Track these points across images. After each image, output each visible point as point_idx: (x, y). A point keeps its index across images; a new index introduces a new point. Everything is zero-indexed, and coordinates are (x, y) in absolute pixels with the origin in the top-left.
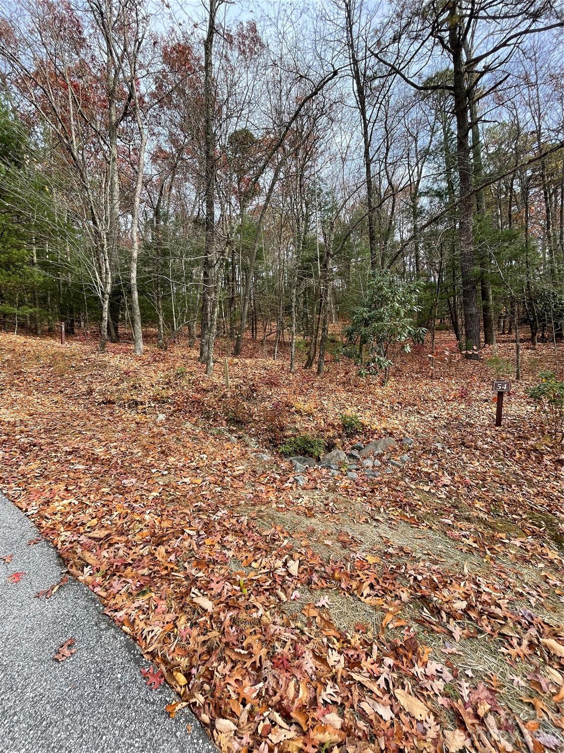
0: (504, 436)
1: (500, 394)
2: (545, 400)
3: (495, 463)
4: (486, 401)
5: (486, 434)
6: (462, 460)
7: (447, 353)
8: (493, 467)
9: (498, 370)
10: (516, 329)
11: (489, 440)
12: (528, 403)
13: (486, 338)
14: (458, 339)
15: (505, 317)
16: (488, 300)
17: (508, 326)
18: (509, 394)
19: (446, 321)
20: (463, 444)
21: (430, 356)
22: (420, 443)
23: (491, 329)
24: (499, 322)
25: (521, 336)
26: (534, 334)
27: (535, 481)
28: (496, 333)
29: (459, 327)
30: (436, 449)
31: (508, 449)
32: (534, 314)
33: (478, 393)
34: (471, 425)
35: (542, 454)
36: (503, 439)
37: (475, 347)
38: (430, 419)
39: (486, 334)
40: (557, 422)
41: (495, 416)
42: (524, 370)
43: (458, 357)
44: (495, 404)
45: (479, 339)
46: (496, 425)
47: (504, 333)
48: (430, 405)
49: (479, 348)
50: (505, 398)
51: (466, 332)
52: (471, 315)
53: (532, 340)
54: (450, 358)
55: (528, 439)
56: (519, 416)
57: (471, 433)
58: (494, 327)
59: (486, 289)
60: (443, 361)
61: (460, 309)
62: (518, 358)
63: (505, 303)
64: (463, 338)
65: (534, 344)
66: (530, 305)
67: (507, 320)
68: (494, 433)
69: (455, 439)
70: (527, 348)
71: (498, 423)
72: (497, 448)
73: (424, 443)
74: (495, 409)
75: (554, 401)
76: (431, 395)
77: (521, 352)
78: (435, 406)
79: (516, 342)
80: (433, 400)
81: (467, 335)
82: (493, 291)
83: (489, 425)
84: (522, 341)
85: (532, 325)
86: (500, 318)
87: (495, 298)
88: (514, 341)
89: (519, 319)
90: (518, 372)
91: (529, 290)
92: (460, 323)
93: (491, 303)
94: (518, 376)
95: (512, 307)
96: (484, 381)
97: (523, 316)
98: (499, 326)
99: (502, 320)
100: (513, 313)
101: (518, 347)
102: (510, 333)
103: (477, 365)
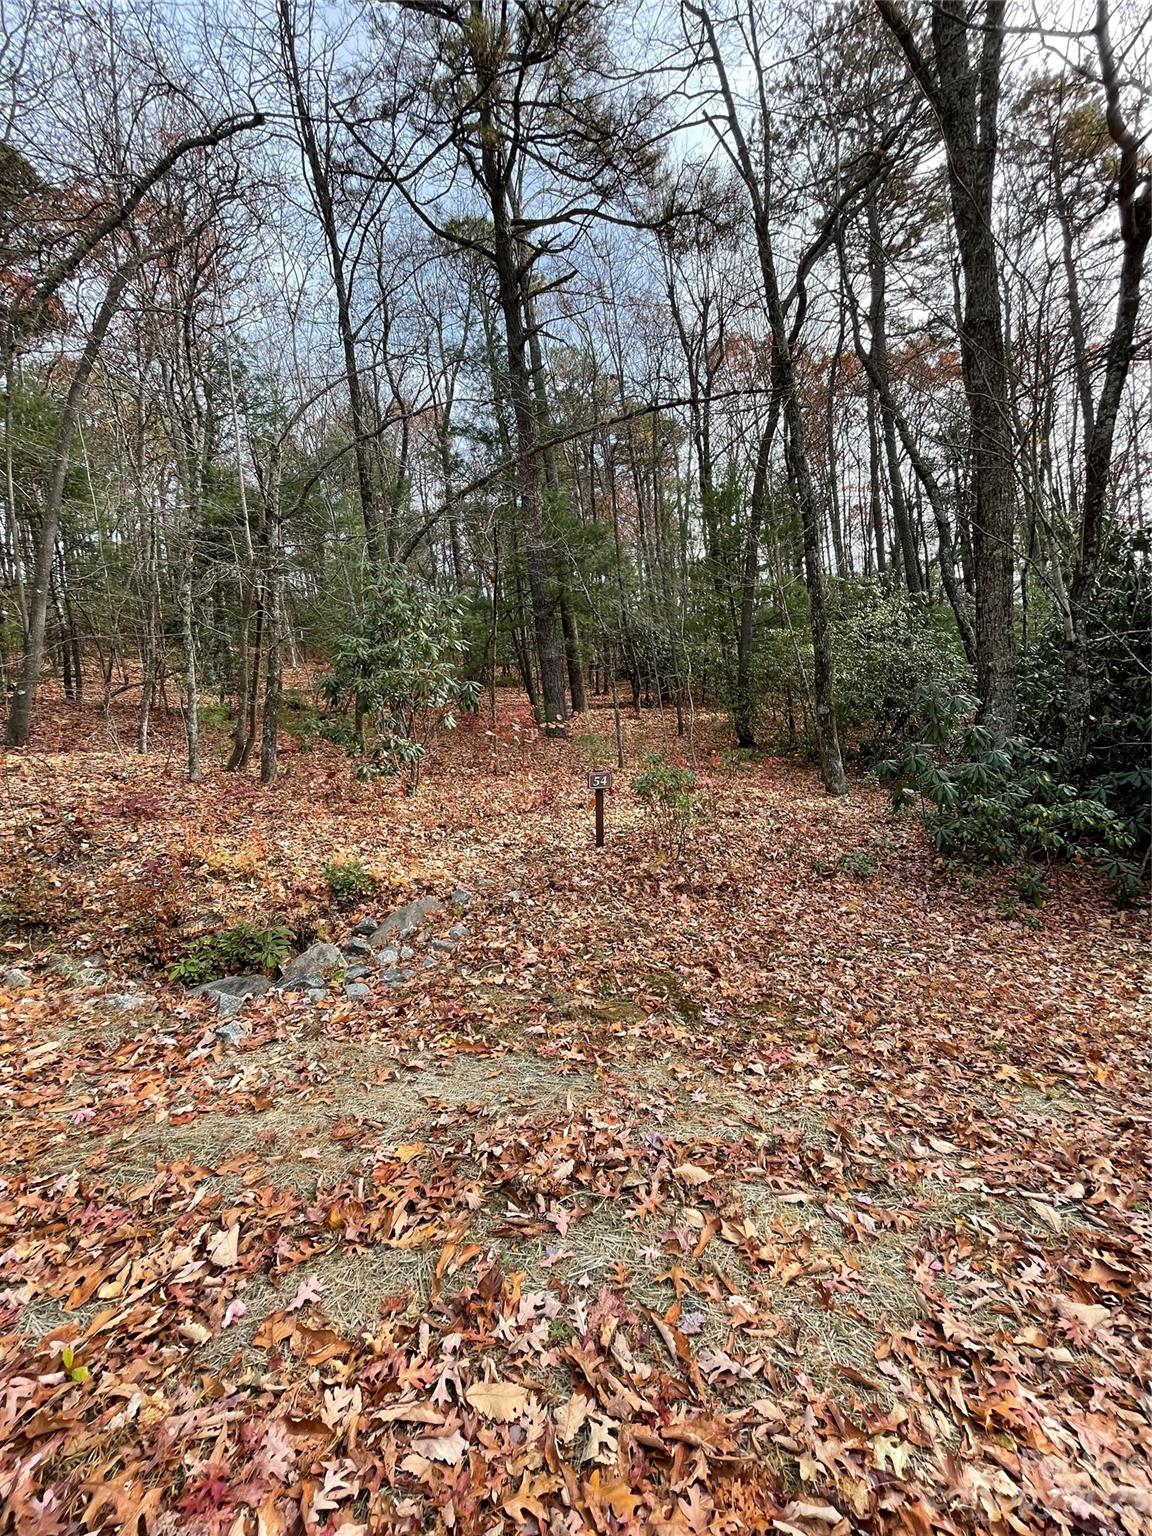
0: (609, 860)
1: (599, 793)
2: (656, 797)
3: (599, 908)
4: (581, 806)
5: (584, 862)
6: (553, 913)
7: (517, 728)
8: (598, 916)
9: (594, 753)
10: (613, 688)
11: (589, 871)
12: (636, 803)
13: (574, 700)
14: (533, 702)
15: (598, 667)
16: (572, 637)
17: (602, 683)
18: (611, 792)
19: (513, 670)
20: (552, 885)
21: (489, 733)
22: (483, 897)
23: (580, 685)
24: (590, 676)
25: (621, 697)
26: (636, 696)
27: (652, 924)
28: (587, 692)
29: (534, 682)
30: (511, 904)
31: (616, 881)
32: (633, 663)
33: (568, 794)
34: (562, 851)
35: (657, 881)
36: (608, 867)
37: (559, 717)
38: (497, 850)
39: (573, 694)
40: (671, 829)
41: (595, 831)
42: (628, 752)
43: (535, 734)
44: (593, 812)
45: (564, 703)
46: (598, 845)
47: (598, 693)
48: (496, 823)
49: (565, 718)
50: (606, 800)
51: (544, 689)
52: (550, 661)
53: (633, 704)
54: (523, 735)
55: (639, 860)
56: (626, 826)
57: (563, 865)
58: (585, 682)
59: (569, 618)
60: (512, 742)
61: (533, 651)
62: (618, 732)
63: (596, 644)
64: (541, 701)
65: (637, 711)
66: (628, 648)
67: (601, 671)
68: (595, 859)
69: (539, 879)
70: (630, 717)
71: (600, 843)
72: (601, 883)
73: (490, 895)
74: (593, 819)
75: (666, 797)
76: (496, 805)
77: (621, 723)
78: (504, 823)
79: (614, 707)
80: (500, 814)
81: (545, 694)
82: (579, 623)
83: (588, 847)
84: (622, 706)
85: (632, 678)
86: (591, 667)
87: (582, 635)
88: (612, 706)
89: (616, 671)
90: (620, 755)
91: (625, 624)
92: (533, 674)
93: (578, 642)
94: (620, 761)
95: (606, 650)
96: (575, 773)
97: (621, 666)
98: (591, 681)
99: (594, 671)
100: (607, 661)
101: (617, 715)
102: (606, 692)
103: (563, 747)
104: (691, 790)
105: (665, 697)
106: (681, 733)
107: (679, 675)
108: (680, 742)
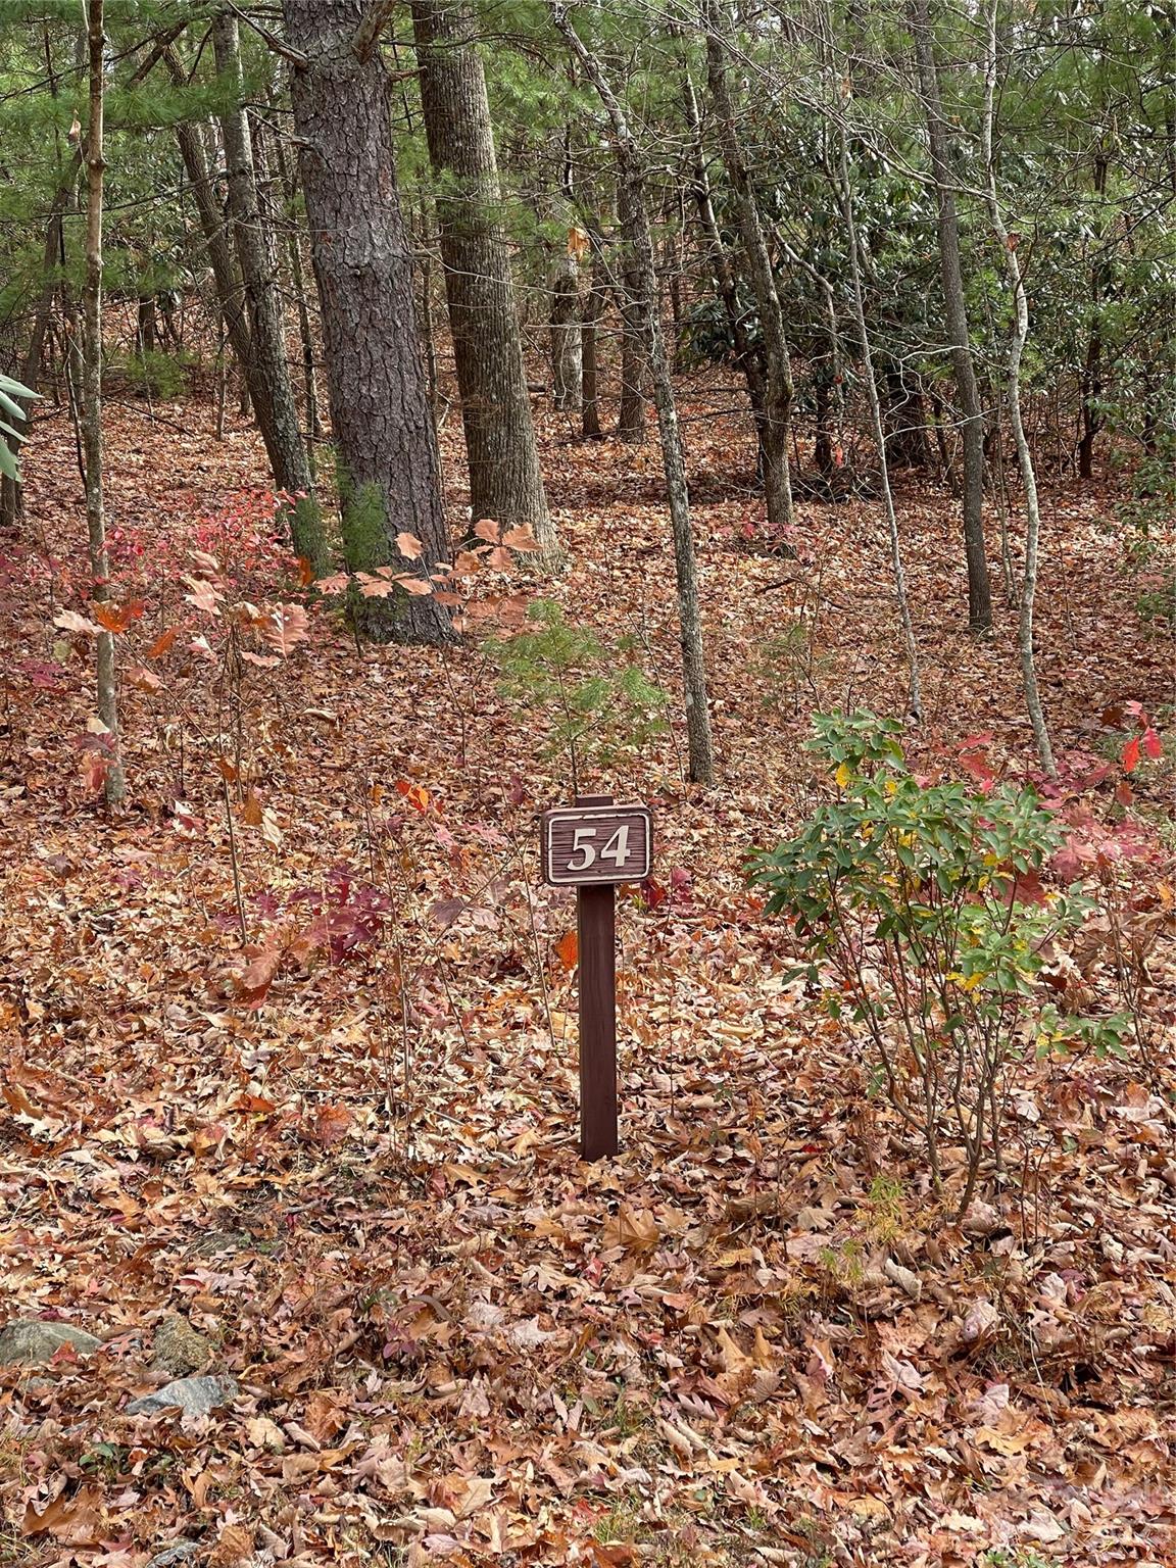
0: (640, 1222)
1: (596, 900)
2: (860, 924)
3: (593, 1453)
4: (510, 966)
5: (522, 1233)
7: (204, 597)
8: (594, 1495)
9: (573, 713)
10: (662, 405)
11: (548, 1275)
12: (770, 951)
13: (477, 467)
14: (283, 474)
15: (592, 308)
16: (468, 164)
17: (611, 382)
18: (654, 897)
19: (189, 317)
21: (73, 621)
23: (505, 394)
24: (554, 349)
25: (701, 451)
26: (771, 443)
28: (540, 428)
29: (289, 377)
31: (674, 1323)
32: (758, 289)
33: (450, 909)
35: (871, 1319)
36: (636, 1253)
37: (408, 546)
39: (473, 436)
41: (574, 1083)
42: (732, 709)
43: (290, 625)
44: (567, 991)
45: (433, 479)
46: (589, 1153)
47: (591, 431)
49: (437, 549)
50: (631, 930)
51: (337, 414)
52: (362, 278)
53: (757, 482)
54: (237, 633)
55: (777, 1222)
58: (528, 379)
59: (454, 72)
60: (186, 664)
61: (287, 226)
62: (688, 616)
63: (580, 198)
64: (321, 465)
65: (776, 515)
66: (736, 220)
67: (609, 328)
68: (573, 1215)
70: (743, 546)
71: (599, 1142)
72: (604, 1332)
74: (569, 1026)
77: (702, 574)
79: (667, 499)
81: (344, 438)
82: (503, 99)
83: (541, 1158)
84: (703, 491)
85: (753, 361)
86: (561, 308)
87: (515, 155)
88: (656, 494)
89: (681, 326)
90: (694, 726)
91: (720, 106)
92: (286, 342)
93: (495, 188)
94: (698, 754)
95: (630, 229)
96: (484, 809)
97: (700, 301)
98: (561, 378)
99: (573, 331)
100: (634, 281)
101: (681, 534)
102: (629, 427)
103: (431, 685)
104: (1028, 885)
105: (907, 452)
106: (980, 616)
107: (971, 346)
108: (977, 663)
